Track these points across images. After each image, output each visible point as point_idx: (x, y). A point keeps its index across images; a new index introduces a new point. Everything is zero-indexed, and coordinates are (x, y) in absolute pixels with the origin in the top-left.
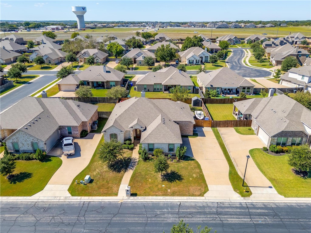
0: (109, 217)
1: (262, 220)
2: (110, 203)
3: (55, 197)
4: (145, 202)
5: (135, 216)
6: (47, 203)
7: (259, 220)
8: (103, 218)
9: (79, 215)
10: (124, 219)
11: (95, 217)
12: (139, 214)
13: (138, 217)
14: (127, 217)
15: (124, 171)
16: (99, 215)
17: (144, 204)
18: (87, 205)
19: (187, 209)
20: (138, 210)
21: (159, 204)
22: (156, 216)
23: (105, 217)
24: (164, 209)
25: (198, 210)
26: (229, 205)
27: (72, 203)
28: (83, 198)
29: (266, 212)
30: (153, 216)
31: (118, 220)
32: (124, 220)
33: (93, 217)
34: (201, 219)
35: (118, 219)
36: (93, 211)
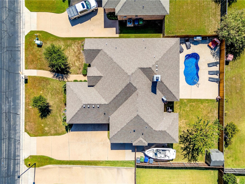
0: (6, 67)
1: (4, 165)
2: (19, 65)
3: (24, 24)
4: (19, 90)
5: (7, 84)
6: (19, 21)
7: (4, 163)
8: (5, 64)
9: (8, 47)
10: (5, 77)
11: (6, 58)
12: (8, 87)
13: (6, 86)
14: (6, 79)
15: (52, 70)
16: (8, 60)
17: (18, 89)
18: (17, 49)
19: (13, 118)
20: (12, 85)
21: (18, 100)
22: (7, 98)
23: (6, 65)
24: (13, 103)
25: (13, 126)
26: (18, 148)
27: (19, 39)
28: (24, 45)
29: (11, 170)
30: (7, 96)
31: (3, 74)
32: (3, 78)
33: (6, 56)
34: (4, 127)
35: (5, 73)
36: (12, 55)
